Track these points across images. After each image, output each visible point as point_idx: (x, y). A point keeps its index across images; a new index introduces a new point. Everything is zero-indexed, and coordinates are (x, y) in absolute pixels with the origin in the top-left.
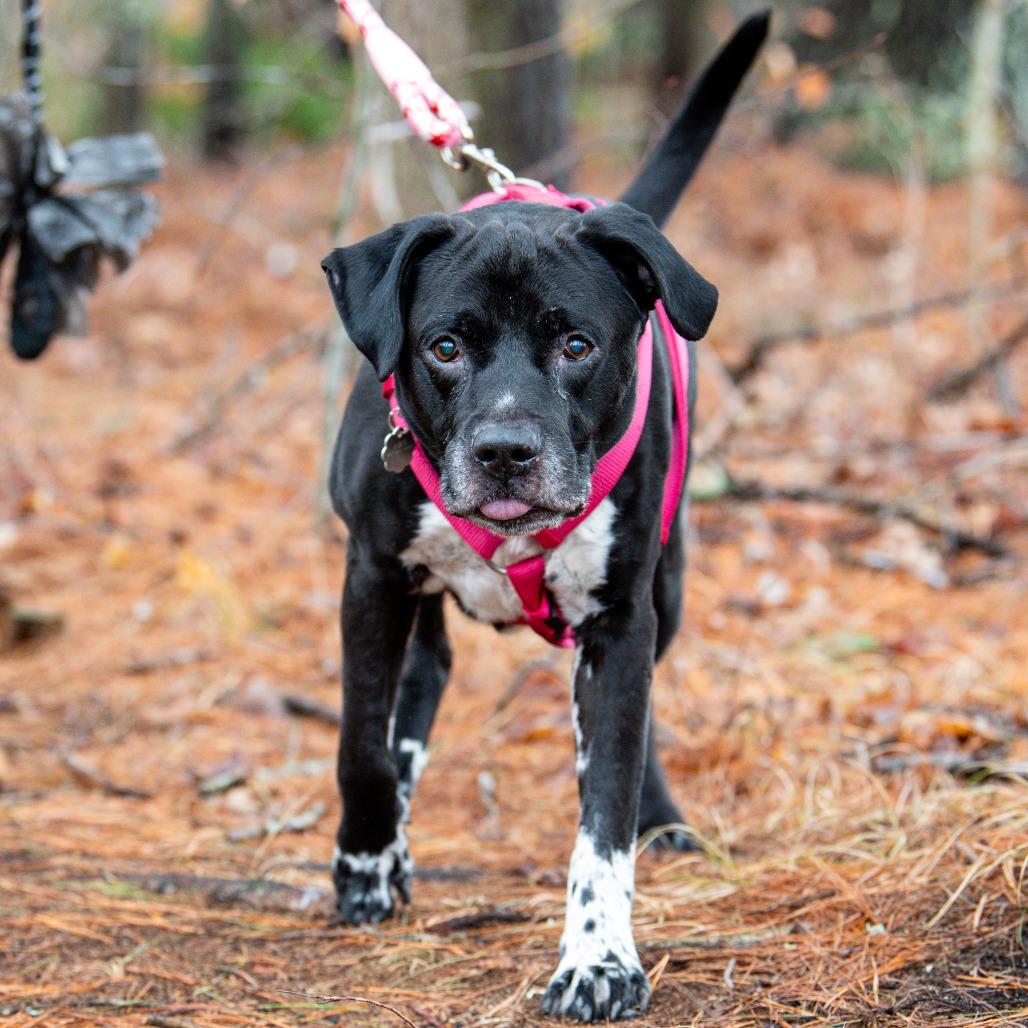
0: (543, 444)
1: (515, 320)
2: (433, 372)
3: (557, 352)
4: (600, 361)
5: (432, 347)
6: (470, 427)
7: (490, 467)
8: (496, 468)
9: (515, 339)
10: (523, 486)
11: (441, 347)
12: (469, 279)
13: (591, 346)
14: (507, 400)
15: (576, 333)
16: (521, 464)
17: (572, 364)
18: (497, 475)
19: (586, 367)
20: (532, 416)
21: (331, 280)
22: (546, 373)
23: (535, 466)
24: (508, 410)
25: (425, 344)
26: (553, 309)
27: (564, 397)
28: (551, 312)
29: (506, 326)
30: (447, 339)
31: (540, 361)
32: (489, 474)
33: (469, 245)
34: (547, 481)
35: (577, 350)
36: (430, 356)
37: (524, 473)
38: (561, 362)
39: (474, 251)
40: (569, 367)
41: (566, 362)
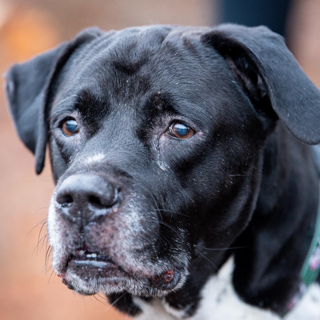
0: (124, 198)
2: (60, 145)
19: (187, 146)
23: (112, 217)
26: (160, 92)
30: (72, 118)
36: (58, 132)
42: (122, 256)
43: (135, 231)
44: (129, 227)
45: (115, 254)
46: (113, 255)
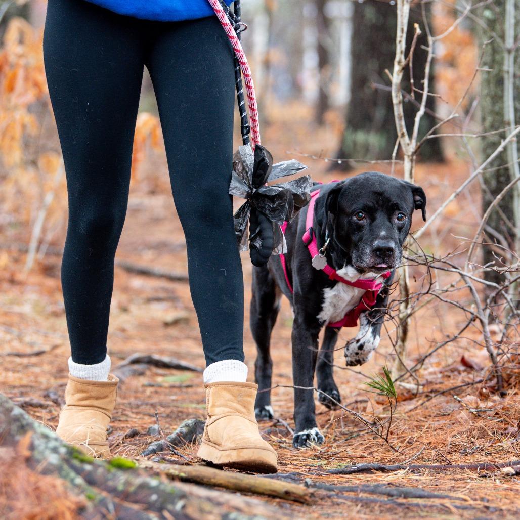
1: (382, 206)
3: (395, 218)
4: (406, 221)
6: (372, 241)
11: (358, 215)
13: (405, 216)
14: (383, 233)
15: (401, 212)
16: (389, 253)
20: (391, 238)
22: (392, 224)
24: (384, 236)
27: (397, 232)
28: (394, 204)
29: (380, 208)
31: (390, 219)
32: (379, 256)
37: (390, 256)
38: (396, 221)
40: (398, 223)
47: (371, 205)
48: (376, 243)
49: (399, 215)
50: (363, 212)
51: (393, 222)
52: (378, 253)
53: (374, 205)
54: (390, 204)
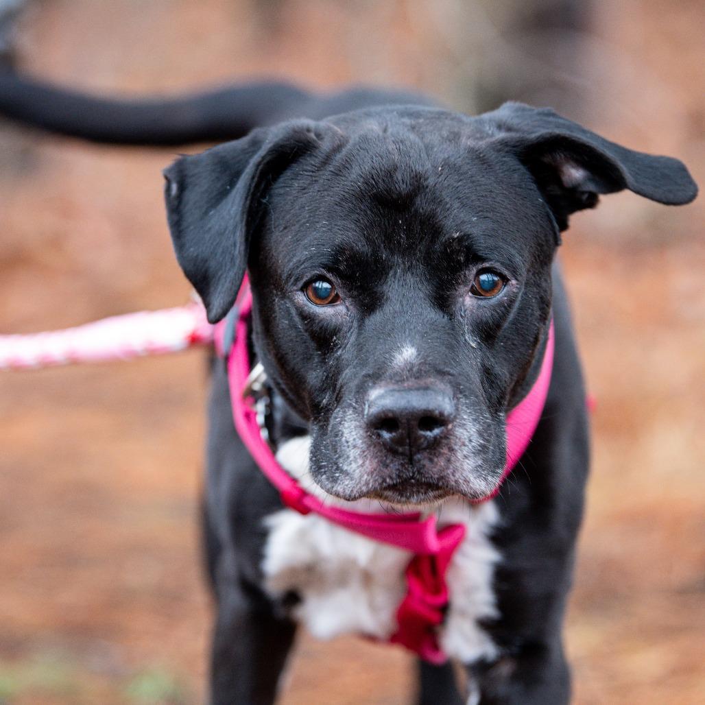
0: (457, 409)
1: (407, 251)
2: (306, 317)
3: (463, 289)
4: (516, 295)
5: (304, 289)
6: (362, 390)
7: (392, 439)
8: (399, 441)
9: (409, 275)
10: (431, 460)
11: (316, 289)
12: (344, 199)
13: (505, 280)
14: (407, 354)
15: (486, 265)
16: (428, 433)
17: (482, 303)
18: (400, 449)
19: (501, 304)
20: (441, 373)
21: (168, 190)
22: (451, 316)
23: (446, 436)
24: (410, 367)
25: (295, 283)
26: (456, 235)
27: (474, 345)
28: (454, 239)
29: (397, 259)
30: (323, 278)
31: (443, 301)
32: (391, 450)
33: (339, 157)
34: (459, 455)
35: (486, 286)
36: (301, 298)
37: (435, 445)
38: (467, 302)
39: (346, 165)
40: (479, 307)
41: (475, 301)
42: (465, 481)
43: (473, 447)
44: (467, 443)
45: (456, 482)
46: (453, 483)
47: (362, 247)
48: (380, 398)
49: (484, 277)
50: (329, 275)
51: (456, 308)
52: (386, 435)
53: (375, 252)
54: (437, 247)
